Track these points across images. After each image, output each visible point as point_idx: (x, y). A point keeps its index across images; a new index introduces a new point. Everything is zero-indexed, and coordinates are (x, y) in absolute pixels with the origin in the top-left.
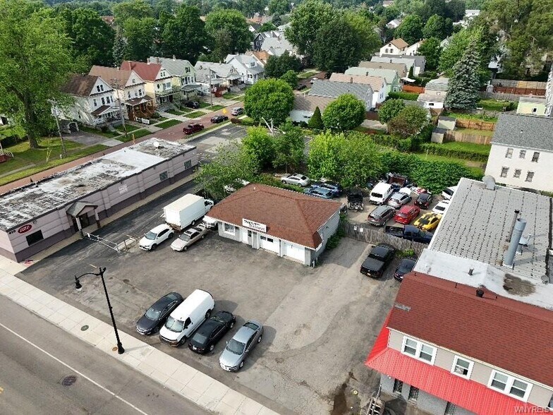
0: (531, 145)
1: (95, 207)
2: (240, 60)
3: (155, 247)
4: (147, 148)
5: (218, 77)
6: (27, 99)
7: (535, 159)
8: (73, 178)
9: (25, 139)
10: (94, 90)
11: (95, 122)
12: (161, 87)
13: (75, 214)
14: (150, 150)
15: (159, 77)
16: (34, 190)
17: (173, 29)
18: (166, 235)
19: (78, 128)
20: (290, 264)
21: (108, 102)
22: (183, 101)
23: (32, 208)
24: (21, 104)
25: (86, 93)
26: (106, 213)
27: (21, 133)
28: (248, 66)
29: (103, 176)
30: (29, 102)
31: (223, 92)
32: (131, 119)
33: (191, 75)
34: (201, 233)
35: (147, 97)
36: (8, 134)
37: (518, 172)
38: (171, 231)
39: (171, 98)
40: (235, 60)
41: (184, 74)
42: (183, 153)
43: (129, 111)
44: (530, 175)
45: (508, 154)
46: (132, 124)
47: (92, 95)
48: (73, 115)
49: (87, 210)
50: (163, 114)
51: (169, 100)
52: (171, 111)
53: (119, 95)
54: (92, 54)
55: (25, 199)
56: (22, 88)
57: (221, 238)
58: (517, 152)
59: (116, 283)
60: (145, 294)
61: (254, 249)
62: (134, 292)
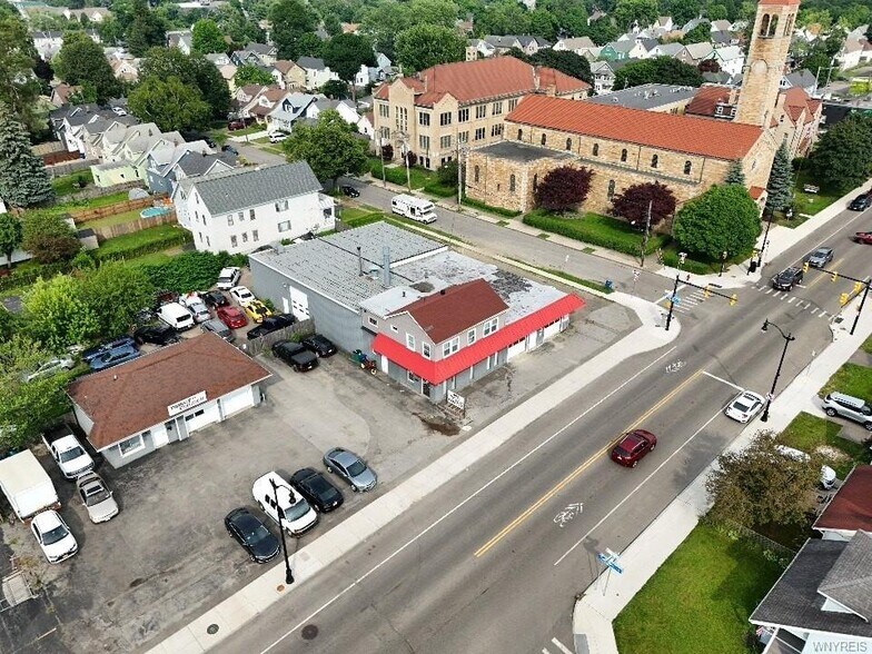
0: (243, 204)
7: (253, 217)
20: (243, 417)
37: (245, 235)
44: (255, 233)
45: (231, 221)
57: (124, 468)
58: (235, 216)
59: (130, 597)
60: (187, 560)
61: (186, 440)
62: (173, 571)
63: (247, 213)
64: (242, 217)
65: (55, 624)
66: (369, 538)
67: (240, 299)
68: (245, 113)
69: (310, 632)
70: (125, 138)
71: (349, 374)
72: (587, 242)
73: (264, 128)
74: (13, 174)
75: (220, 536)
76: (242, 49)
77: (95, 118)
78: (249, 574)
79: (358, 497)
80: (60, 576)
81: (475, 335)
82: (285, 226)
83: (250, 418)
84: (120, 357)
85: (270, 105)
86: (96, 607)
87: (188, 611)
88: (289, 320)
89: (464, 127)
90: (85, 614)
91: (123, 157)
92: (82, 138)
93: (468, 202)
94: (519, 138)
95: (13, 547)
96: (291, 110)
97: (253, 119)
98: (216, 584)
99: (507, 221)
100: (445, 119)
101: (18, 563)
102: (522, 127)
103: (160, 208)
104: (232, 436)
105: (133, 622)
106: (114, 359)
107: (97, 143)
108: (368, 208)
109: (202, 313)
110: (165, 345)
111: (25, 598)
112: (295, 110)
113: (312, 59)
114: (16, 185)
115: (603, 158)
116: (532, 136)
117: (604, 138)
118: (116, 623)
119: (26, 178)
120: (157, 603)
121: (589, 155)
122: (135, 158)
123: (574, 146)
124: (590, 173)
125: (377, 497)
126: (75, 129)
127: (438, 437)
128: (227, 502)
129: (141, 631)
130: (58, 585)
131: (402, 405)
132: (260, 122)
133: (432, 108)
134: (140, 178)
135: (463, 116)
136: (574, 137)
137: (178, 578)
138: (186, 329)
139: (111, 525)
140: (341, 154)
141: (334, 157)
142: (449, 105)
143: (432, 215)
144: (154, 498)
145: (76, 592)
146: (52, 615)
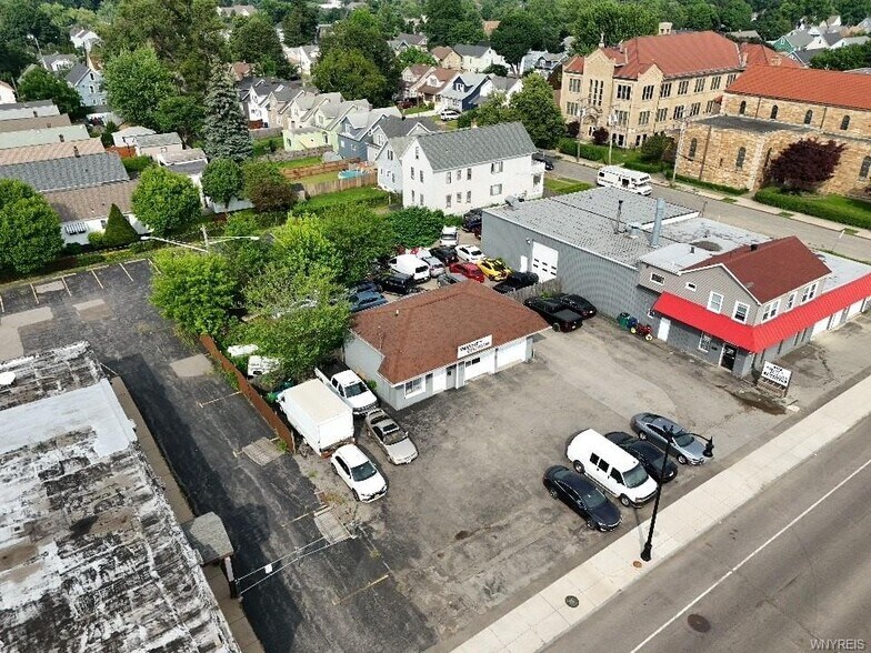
0: (463, 162)
7: (469, 176)
37: (459, 196)
44: (469, 195)
45: (449, 179)
57: (406, 411)
58: (454, 173)
59: (459, 550)
60: (511, 517)
61: (462, 388)
62: (500, 528)
63: (464, 172)
64: (459, 176)
65: (385, 571)
66: (725, 520)
67: (470, 257)
68: (413, 93)
69: (698, 622)
70: (314, 105)
71: (620, 338)
72: (844, 223)
73: (431, 107)
74: (221, 130)
75: (539, 495)
76: (393, 39)
77: (280, 89)
78: (590, 543)
79: (689, 471)
80: (375, 517)
81: (794, 301)
82: (496, 190)
83: (525, 373)
84: (368, 301)
85: (439, 84)
86: (426, 557)
87: (535, 575)
88: (529, 279)
89: (664, 103)
90: (415, 562)
91: (313, 123)
92: (268, 106)
93: (681, 179)
94: (742, 111)
95: (313, 481)
96: (462, 89)
97: (420, 99)
98: (556, 548)
99: (734, 198)
100: (648, 93)
101: (325, 500)
102: (747, 99)
103: (356, 171)
104: (512, 390)
105: (473, 580)
106: (364, 302)
107: (284, 111)
108: (569, 180)
109: (437, 267)
110: (405, 294)
111: (343, 537)
112: (467, 89)
113: (468, 47)
114: (222, 141)
115: (854, 132)
116: (760, 108)
117: (856, 109)
118: (453, 578)
119: (231, 135)
120: (494, 561)
121: (835, 129)
122: (326, 123)
123: (815, 119)
124: (840, 149)
125: (713, 474)
126: (260, 99)
127: (759, 414)
128: (533, 459)
129: (487, 592)
130: (375, 527)
131: (698, 375)
132: (427, 103)
133: (636, 80)
134: (329, 143)
135: (665, 91)
136: (816, 109)
137: (507, 536)
138: (422, 281)
139: (413, 469)
140: (544, 122)
141: (537, 124)
142: (653, 77)
143: (648, 188)
144: (448, 445)
145: (397, 537)
146: (378, 560)
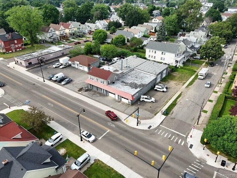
1: (44, 58)
2: (100, 23)
3: (56, 67)
4: (60, 47)
5: (91, 28)
6: (31, 32)
7: (155, 53)
8: (40, 52)
9: (30, 44)
10: (50, 31)
11: (50, 40)
12: (71, 31)
13: (39, 59)
14: (61, 47)
15: (70, 27)
16: (31, 54)
17: (79, 12)
18: (59, 65)
19: (45, 42)
21: (54, 35)
22: (77, 35)
23: (30, 57)
24: (29, 34)
25: (47, 32)
26: (47, 61)
27: (29, 42)
28: (102, 25)
29: (47, 52)
30: (31, 33)
31: (92, 33)
32: (61, 40)
33: (81, 27)
34: (67, 65)
35: (66, 34)
36: (26, 42)
37: (152, 56)
38: (60, 64)
39: (74, 34)
40: (98, 23)
41: (79, 27)
42: (69, 48)
43: (60, 38)
44: (155, 57)
46: (61, 41)
47: (49, 32)
48: (43, 38)
49: (42, 59)
50: (70, 39)
51: (73, 35)
52: (73, 38)
53: (57, 33)
54: (52, 20)
55: (28, 56)
56: (29, 30)
61: (78, 69)
63: (154, 51)
64: (152, 52)
81: (98, 80)
82: (163, 59)
